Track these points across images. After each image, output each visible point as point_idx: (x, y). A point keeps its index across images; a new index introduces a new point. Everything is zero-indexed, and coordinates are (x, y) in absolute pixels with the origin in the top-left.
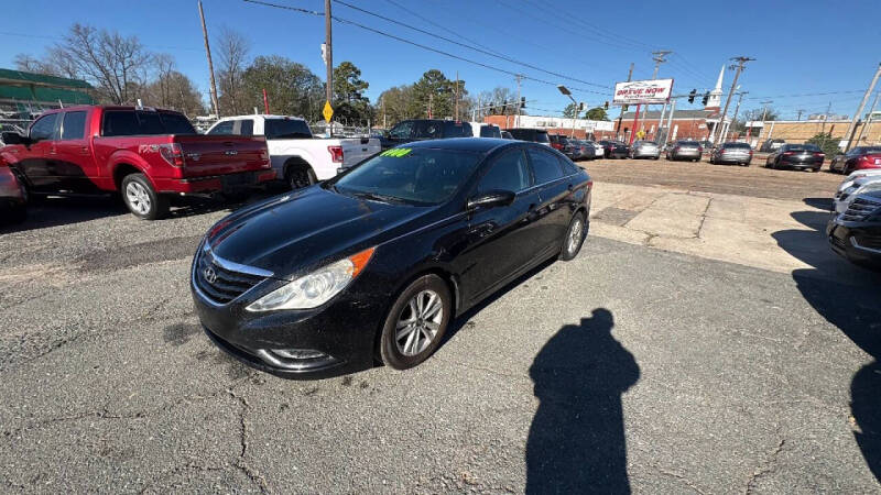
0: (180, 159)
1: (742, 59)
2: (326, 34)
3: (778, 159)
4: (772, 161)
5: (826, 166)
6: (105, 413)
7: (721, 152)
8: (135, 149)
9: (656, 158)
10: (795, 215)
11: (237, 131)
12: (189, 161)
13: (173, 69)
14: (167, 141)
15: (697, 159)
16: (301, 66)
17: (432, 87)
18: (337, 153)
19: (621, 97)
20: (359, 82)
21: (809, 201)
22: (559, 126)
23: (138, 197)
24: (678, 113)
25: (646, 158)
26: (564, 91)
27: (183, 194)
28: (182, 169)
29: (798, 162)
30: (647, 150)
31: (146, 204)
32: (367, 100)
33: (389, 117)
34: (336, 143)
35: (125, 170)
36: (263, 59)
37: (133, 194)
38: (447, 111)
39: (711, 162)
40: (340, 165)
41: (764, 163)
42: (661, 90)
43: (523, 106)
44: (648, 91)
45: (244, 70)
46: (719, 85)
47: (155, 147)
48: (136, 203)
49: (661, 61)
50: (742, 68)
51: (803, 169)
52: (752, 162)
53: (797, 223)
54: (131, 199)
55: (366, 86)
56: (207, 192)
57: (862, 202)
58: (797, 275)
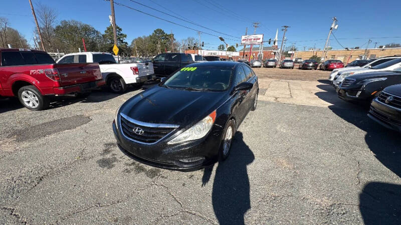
0: (57, 77)
1: (286, 26)
2: (111, 11)
3: (303, 65)
4: (301, 67)
5: (318, 68)
6: (99, 205)
7: (283, 63)
8: (28, 73)
9: (260, 67)
10: (318, 86)
11: (76, 61)
12: (63, 78)
13: (8, 26)
14: (49, 67)
15: (275, 67)
16: (88, 26)
17: (159, 37)
18: (135, 70)
19: (244, 42)
20: (122, 34)
21: (320, 81)
22: (217, 54)
23: (30, 99)
24: (264, 48)
25: (256, 67)
26: (222, 39)
27: (57, 95)
28: (59, 82)
29: (310, 67)
30: (256, 64)
31: (35, 102)
32: (126, 43)
33: (139, 51)
34: (134, 65)
35: (21, 84)
36: (65, 22)
37: (26, 97)
38: (167, 49)
39: (280, 68)
40: (137, 76)
41: (298, 67)
42: (259, 39)
43: (203, 46)
44: (254, 39)
45: (54, 27)
46: (277, 37)
47: (41, 71)
48: (29, 102)
49: (256, 27)
50: (286, 30)
51: (311, 69)
52: (295, 67)
53: (320, 89)
54: (25, 100)
55: (125, 36)
56: (73, 93)
57: (348, 80)
58: (330, 107)
